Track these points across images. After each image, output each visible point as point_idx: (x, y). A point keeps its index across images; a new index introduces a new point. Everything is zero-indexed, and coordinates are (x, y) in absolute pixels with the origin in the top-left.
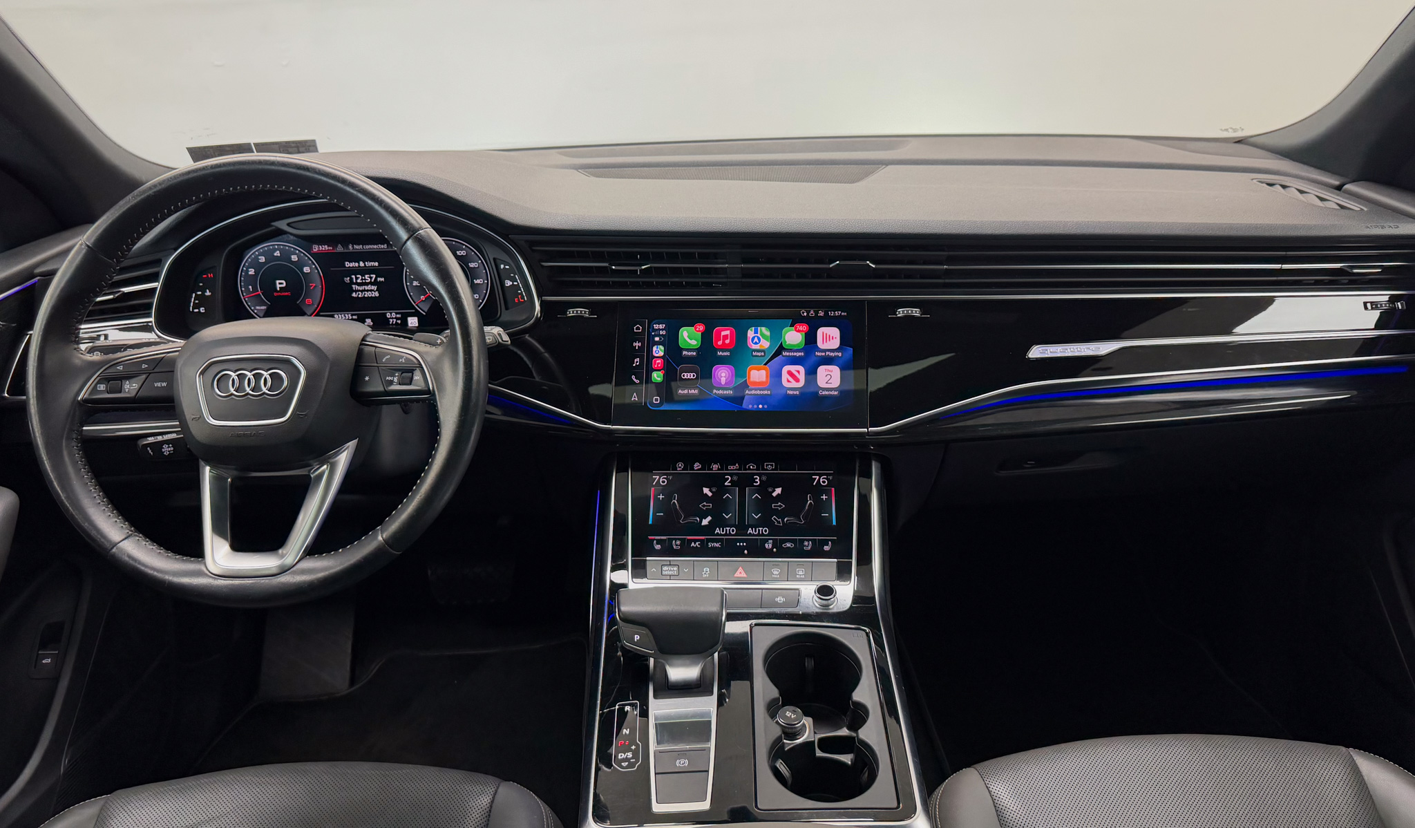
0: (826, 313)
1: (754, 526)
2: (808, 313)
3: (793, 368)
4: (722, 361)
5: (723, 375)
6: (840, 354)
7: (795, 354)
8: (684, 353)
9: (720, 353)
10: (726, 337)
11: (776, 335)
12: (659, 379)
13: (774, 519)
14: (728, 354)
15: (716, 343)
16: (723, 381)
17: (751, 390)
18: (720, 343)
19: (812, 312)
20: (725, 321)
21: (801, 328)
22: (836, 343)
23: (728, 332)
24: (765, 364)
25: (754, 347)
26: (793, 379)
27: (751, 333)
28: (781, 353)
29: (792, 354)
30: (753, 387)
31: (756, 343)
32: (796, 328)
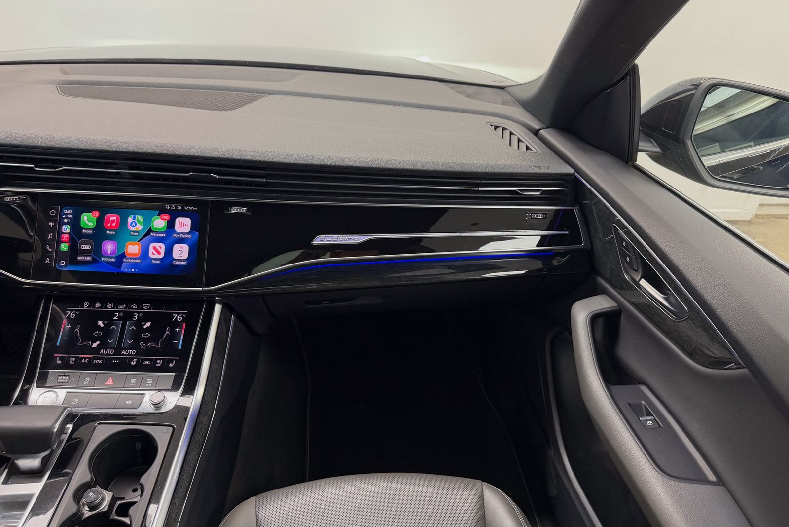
0: (183, 208)
1: (127, 349)
2: (170, 206)
3: (157, 245)
4: (110, 238)
5: (110, 247)
6: (190, 237)
7: (159, 235)
8: (84, 231)
9: (108, 232)
10: (113, 221)
11: (148, 221)
12: (65, 249)
13: (141, 344)
14: (114, 233)
15: (106, 224)
16: (109, 252)
17: (128, 259)
18: (109, 225)
19: (173, 206)
20: (112, 209)
21: (165, 217)
22: (187, 229)
23: (114, 218)
24: (138, 241)
25: (132, 229)
26: (157, 251)
27: (130, 219)
28: (149, 234)
29: (156, 235)
30: (129, 257)
31: (133, 226)
32: (161, 217)
